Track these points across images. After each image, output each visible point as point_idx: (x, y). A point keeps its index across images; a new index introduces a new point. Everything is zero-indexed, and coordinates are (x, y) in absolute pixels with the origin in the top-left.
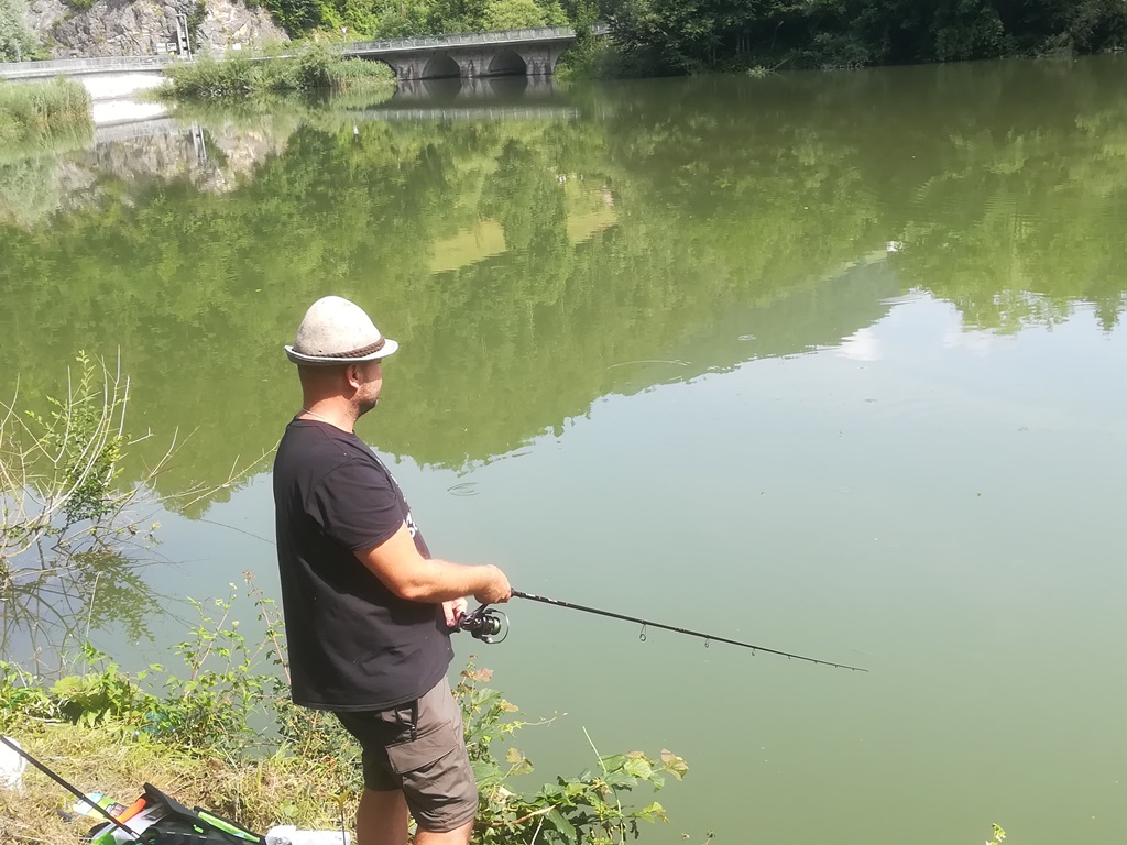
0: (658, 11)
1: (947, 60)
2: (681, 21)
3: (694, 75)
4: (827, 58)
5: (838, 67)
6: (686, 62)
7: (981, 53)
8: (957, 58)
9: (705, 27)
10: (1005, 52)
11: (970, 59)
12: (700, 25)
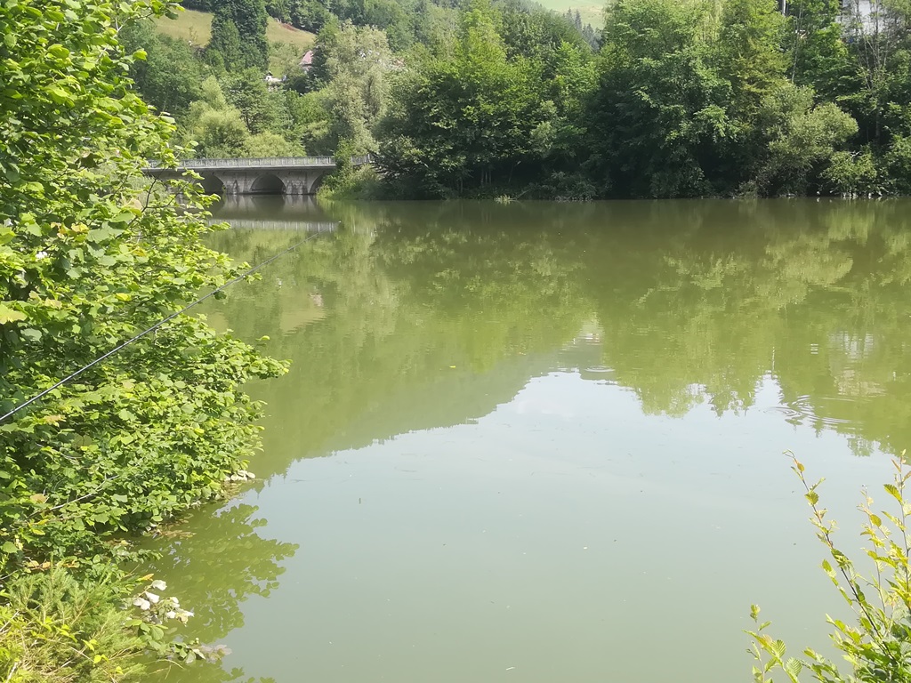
0: (421, 147)
1: (659, 197)
2: (440, 156)
3: (448, 200)
4: (561, 191)
5: (571, 199)
6: (442, 189)
7: (686, 193)
8: (666, 196)
9: (459, 162)
10: (704, 193)
11: (678, 197)
12: (455, 161)
